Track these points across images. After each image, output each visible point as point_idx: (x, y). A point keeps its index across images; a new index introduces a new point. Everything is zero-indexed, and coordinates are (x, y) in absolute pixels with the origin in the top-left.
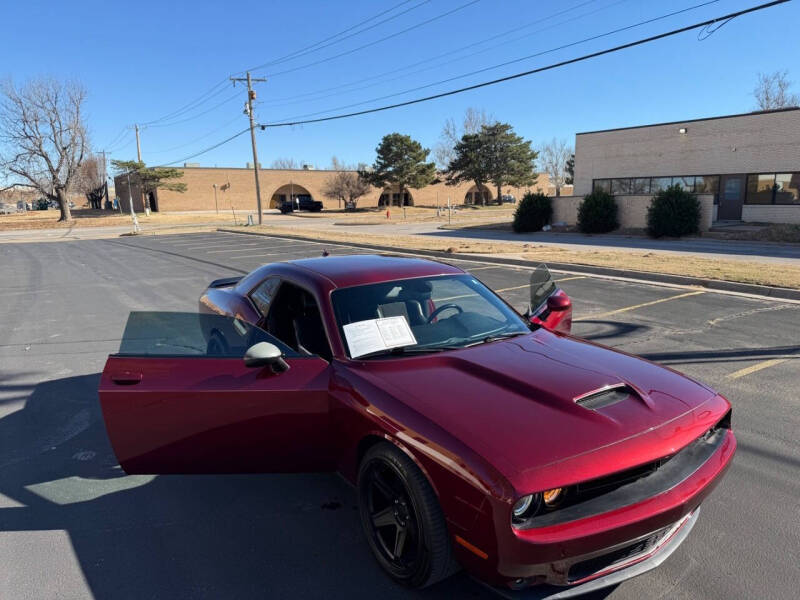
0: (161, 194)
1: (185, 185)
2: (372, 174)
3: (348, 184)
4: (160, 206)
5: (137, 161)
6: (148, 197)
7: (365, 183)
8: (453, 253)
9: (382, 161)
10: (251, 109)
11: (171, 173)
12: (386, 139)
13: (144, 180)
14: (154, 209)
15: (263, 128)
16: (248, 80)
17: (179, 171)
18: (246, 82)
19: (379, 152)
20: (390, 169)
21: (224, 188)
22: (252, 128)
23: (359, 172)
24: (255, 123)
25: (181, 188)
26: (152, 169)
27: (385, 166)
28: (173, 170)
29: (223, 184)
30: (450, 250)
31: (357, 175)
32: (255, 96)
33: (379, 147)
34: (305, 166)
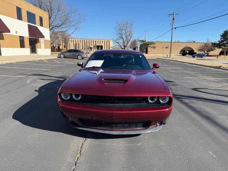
0: (149, 49)
1: (156, 47)
2: (217, 44)
3: (207, 47)
4: (148, 52)
5: (144, 40)
6: (145, 50)
7: (214, 47)
8: (221, 68)
9: (223, 39)
10: (173, 23)
11: (152, 43)
12: (225, 32)
13: (145, 45)
14: (147, 53)
15: (175, 28)
16: (173, 14)
17: (155, 43)
18: (173, 15)
19: (221, 36)
20: (225, 42)
21: (166, 48)
22: (172, 29)
23: (212, 43)
24: (173, 27)
25: (154, 47)
26: (148, 42)
27: (223, 41)
28: (153, 42)
29: (166, 47)
30: (220, 67)
31: (211, 44)
32: (175, 19)
33: (222, 35)
34: (194, 41)
